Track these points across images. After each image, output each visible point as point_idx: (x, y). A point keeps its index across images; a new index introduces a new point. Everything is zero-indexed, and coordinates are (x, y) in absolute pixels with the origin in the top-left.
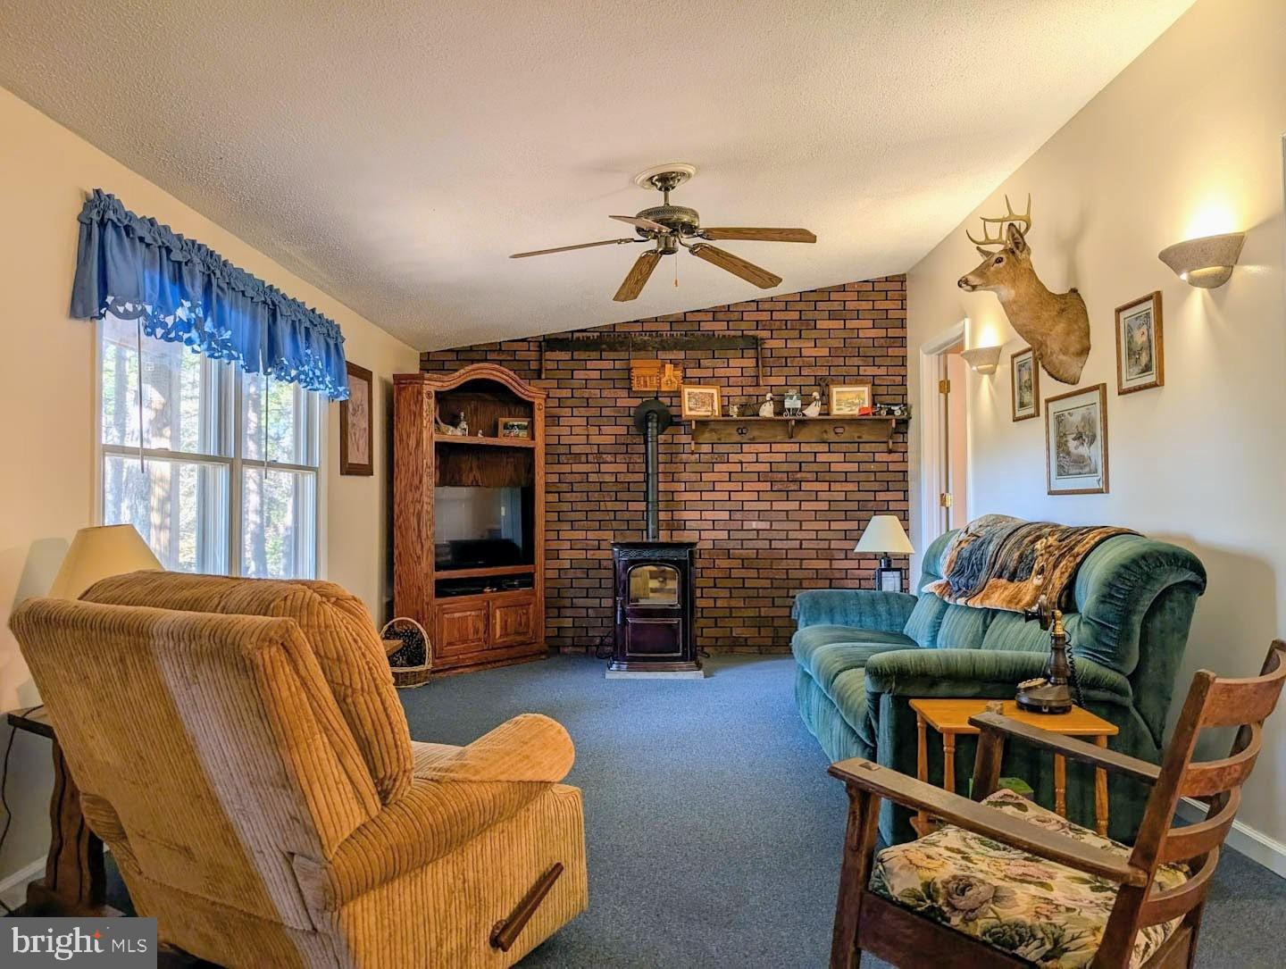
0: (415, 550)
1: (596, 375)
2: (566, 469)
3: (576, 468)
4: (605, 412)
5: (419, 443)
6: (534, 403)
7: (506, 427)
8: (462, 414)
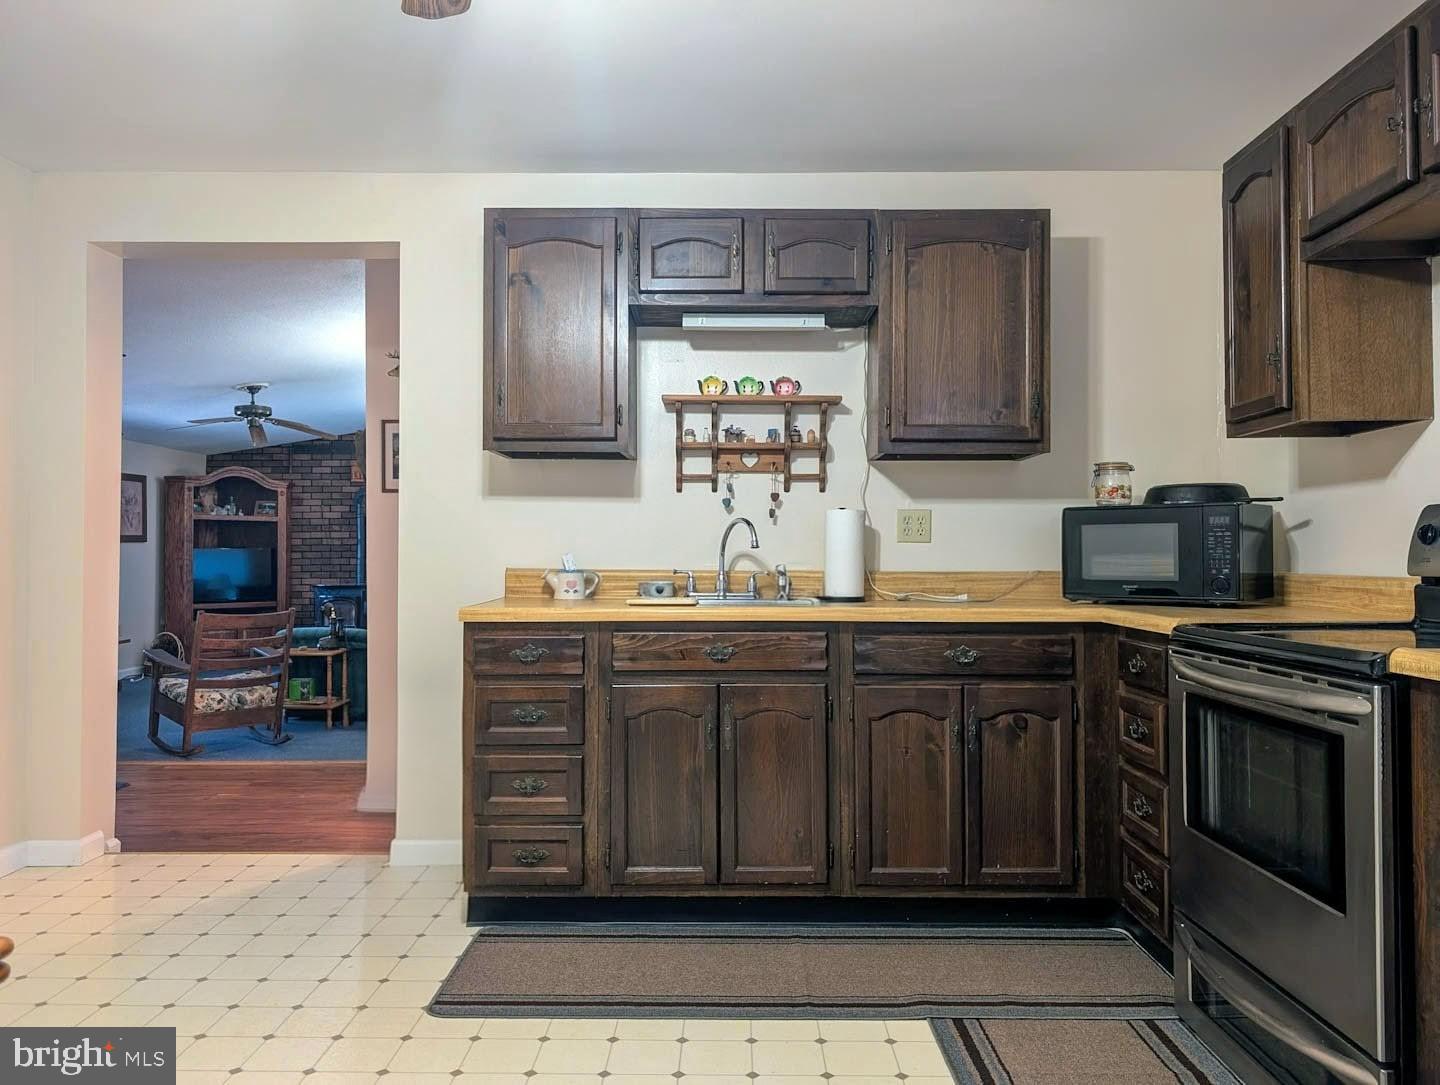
0: (178, 591)
1: (328, 470)
2: (307, 535)
3: (314, 535)
4: (335, 496)
5: (182, 520)
6: (276, 492)
7: (260, 507)
8: (232, 498)
